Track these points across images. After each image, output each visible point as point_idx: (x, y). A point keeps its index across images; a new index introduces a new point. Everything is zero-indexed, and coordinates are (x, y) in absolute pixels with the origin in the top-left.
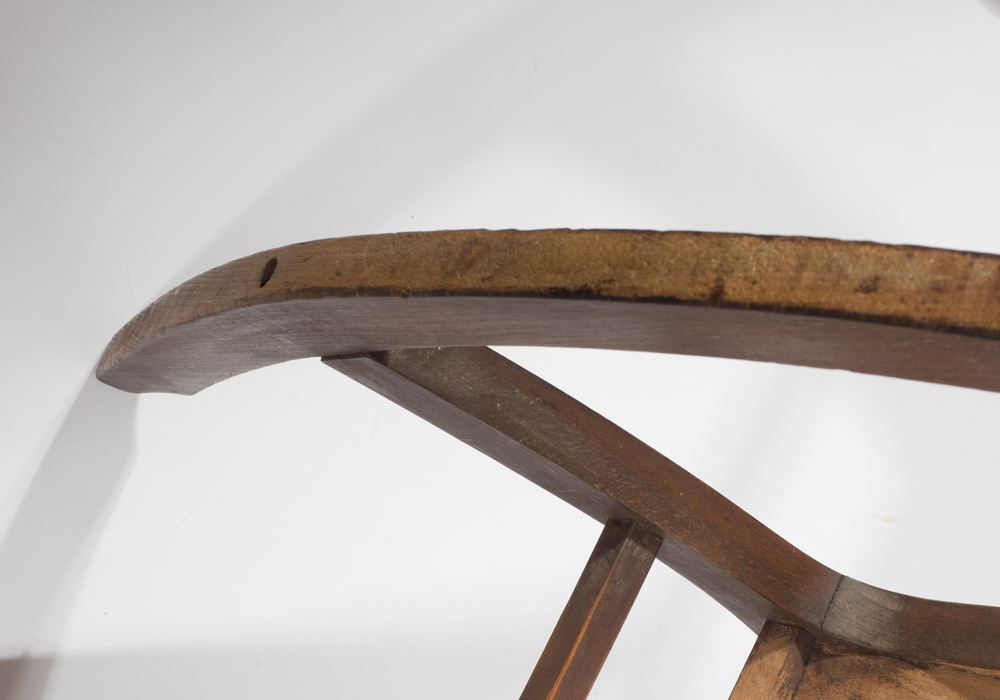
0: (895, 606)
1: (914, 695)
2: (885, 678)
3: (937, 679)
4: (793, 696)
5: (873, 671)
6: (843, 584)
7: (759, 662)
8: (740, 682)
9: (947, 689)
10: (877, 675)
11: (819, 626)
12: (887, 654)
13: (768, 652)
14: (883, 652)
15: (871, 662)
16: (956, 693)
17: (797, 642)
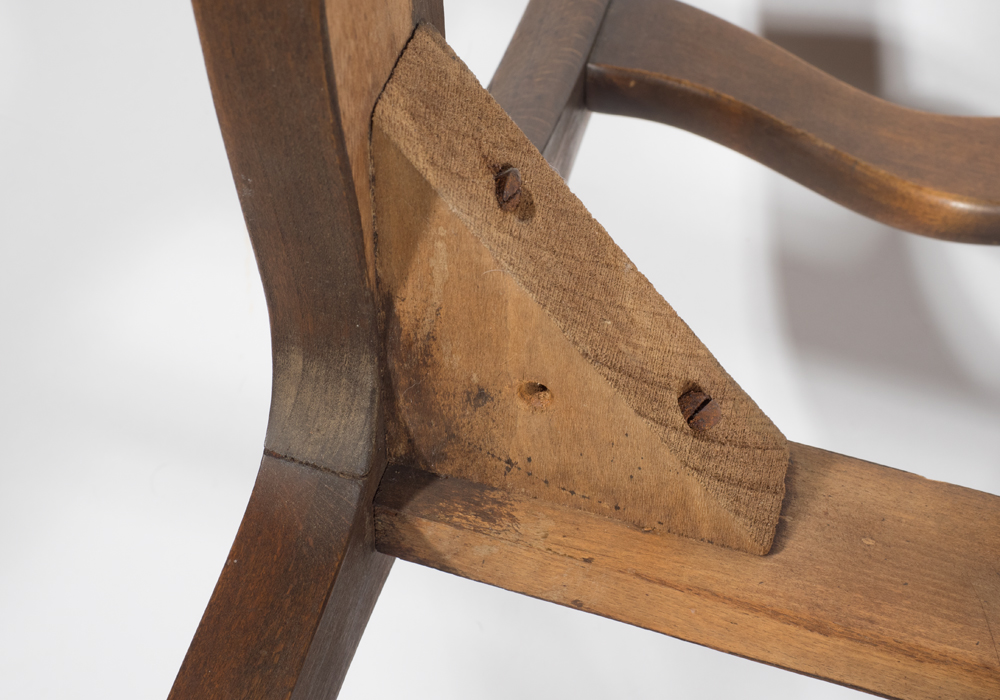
0: (297, 362)
1: (443, 312)
2: (424, 357)
3: (404, 277)
4: (493, 489)
5: (417, 377)
6: (280, 449)
7: (448, 557)
8: (490, 580)
9: (418, 260)
10: (423, 371)
11: (360, 482)
12: (383, 361)
13: (427, 546)
14: (380, 366)
15: (403, 382)
16: (420, 245)
17: (398, 505)
